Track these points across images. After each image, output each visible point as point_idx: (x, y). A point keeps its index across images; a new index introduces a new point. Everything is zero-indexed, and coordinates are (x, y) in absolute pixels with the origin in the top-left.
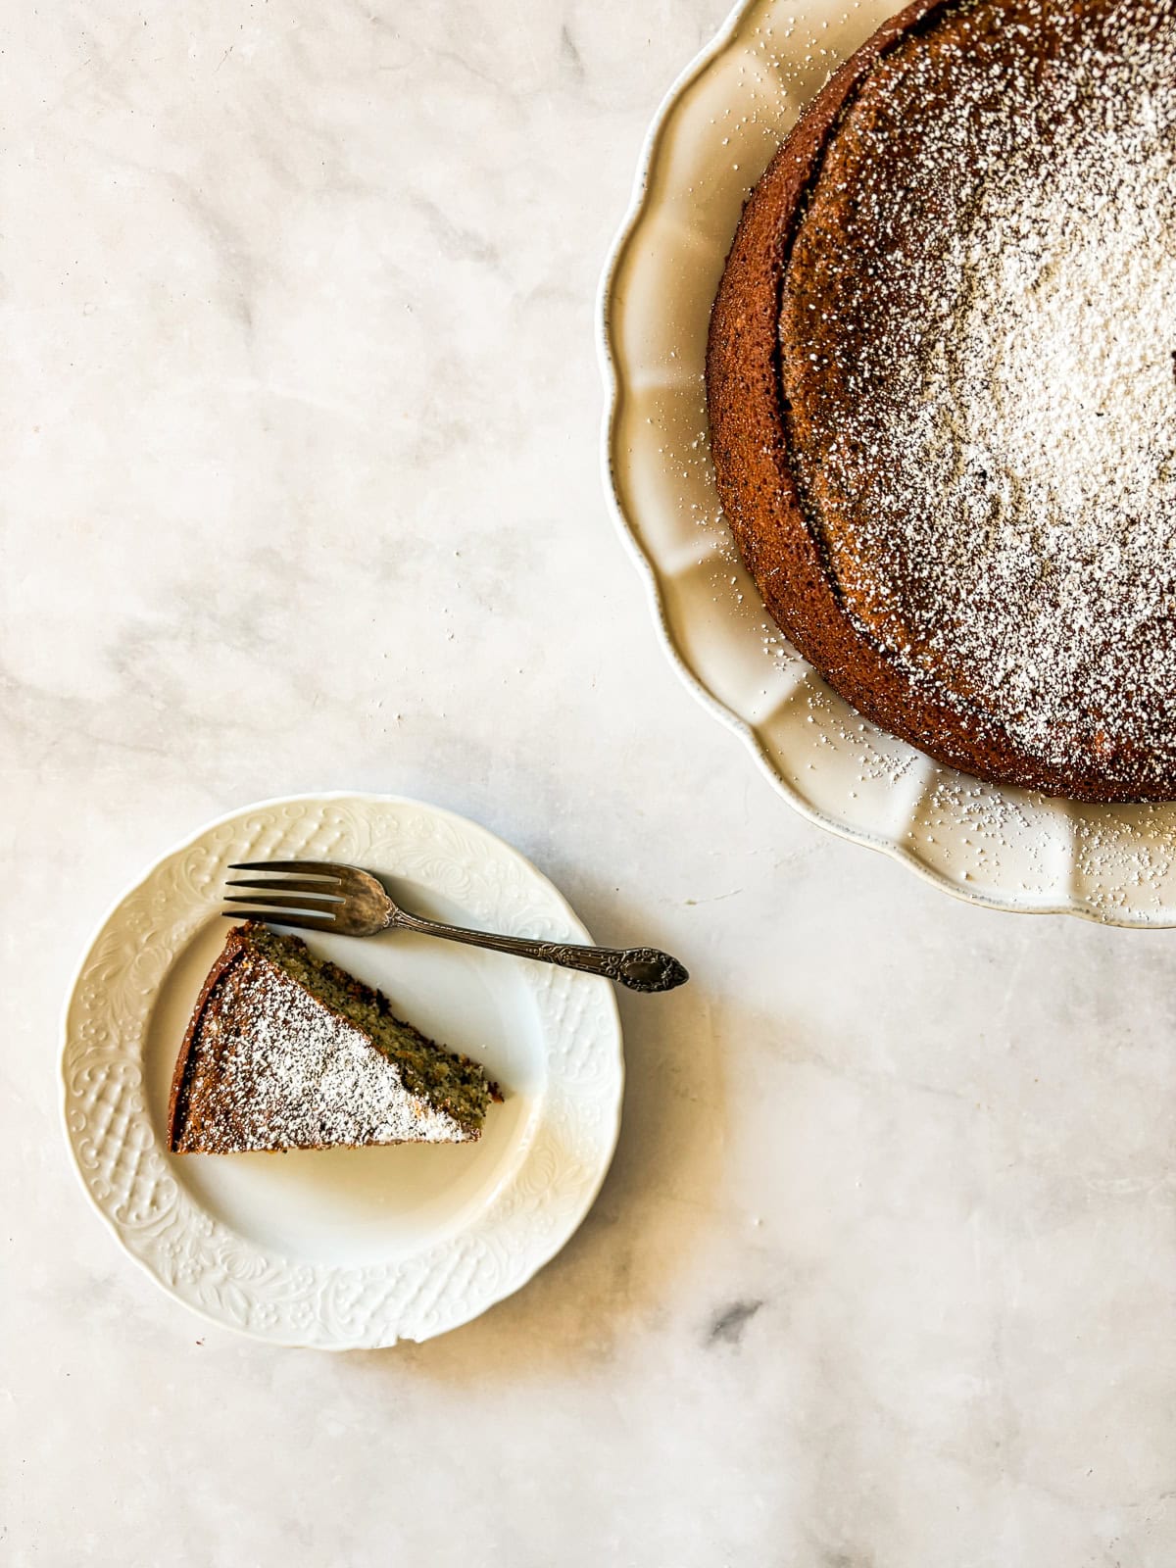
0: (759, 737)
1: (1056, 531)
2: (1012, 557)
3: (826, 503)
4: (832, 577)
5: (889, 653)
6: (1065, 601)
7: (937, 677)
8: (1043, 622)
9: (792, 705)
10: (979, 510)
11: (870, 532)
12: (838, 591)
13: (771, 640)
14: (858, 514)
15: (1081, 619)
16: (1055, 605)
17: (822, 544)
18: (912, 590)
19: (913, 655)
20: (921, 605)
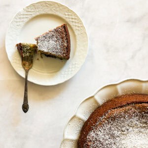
0: (92, 97)
1: (119, 139)
2: (116, 133)
3: (127, 108)
4: (117, 108)
5: (105, 115)
6: (109, 140)
7: (101, 121)
8: (107, 136)
9: (96, 102)
10: (123, 129)
11: (123, 113)
12: (114, 109)
13: (105, 100)
14: (125, 112)
15: (107, 142)
16: (109, 138)
17: (121, 107)
18: (114, 119)
19: (104, 118)
20: (111, 120)
